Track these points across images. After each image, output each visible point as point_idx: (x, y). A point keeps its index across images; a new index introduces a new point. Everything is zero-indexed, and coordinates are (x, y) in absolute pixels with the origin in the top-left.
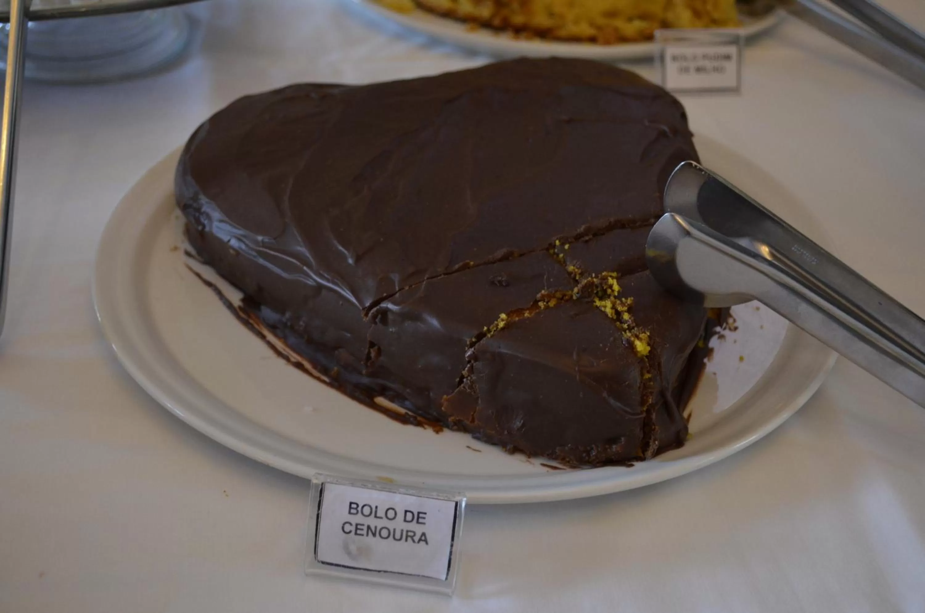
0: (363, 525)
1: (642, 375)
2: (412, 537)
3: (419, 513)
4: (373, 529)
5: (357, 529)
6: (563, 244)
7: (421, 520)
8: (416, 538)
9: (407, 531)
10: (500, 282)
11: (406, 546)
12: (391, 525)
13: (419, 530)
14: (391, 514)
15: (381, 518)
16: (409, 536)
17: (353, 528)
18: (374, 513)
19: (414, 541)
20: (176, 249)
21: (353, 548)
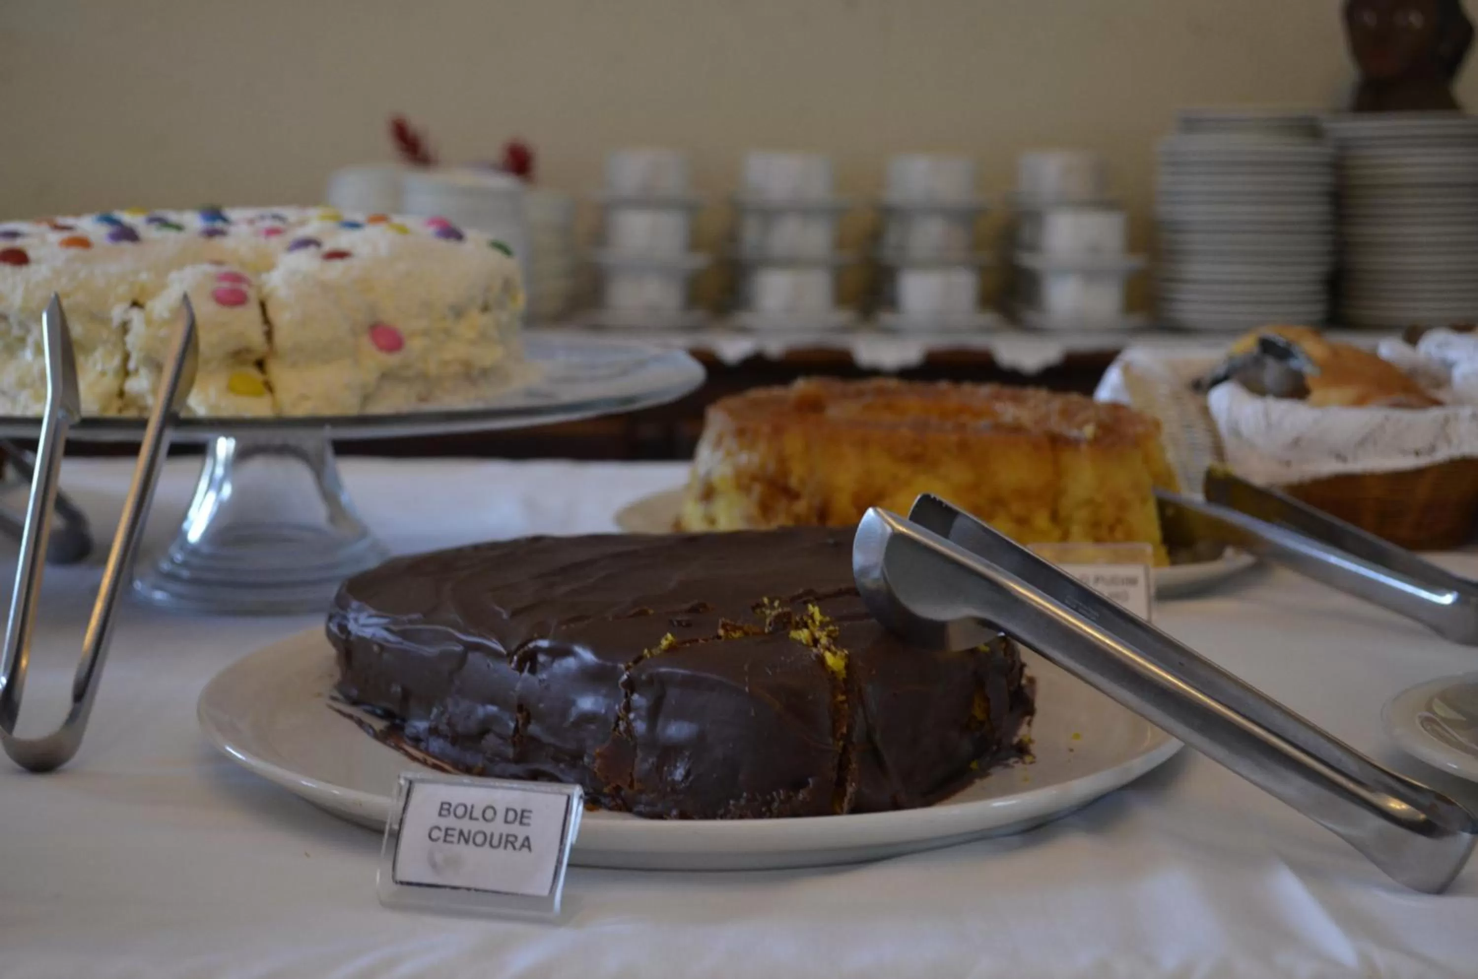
0: (453, 829)
1: (835, 697)
2: (513, 844)
3: (523, 811)
4: (466, 835)
5: (446, 834)
6: (772, 602)
7: (525, 821)
8: (518, 845)
9: (508, 836)
10: (679, 623)
11: (503, 855)
12: (488, 828)
13: (520, 831)
14: (489, 814)
15: (476, 819)
16: (509, 841)
17: (442, 834)
18: (468, 811)
19: (514, 848)
20: (320, 695)
21: (439, 858)
